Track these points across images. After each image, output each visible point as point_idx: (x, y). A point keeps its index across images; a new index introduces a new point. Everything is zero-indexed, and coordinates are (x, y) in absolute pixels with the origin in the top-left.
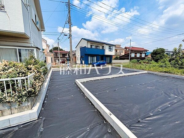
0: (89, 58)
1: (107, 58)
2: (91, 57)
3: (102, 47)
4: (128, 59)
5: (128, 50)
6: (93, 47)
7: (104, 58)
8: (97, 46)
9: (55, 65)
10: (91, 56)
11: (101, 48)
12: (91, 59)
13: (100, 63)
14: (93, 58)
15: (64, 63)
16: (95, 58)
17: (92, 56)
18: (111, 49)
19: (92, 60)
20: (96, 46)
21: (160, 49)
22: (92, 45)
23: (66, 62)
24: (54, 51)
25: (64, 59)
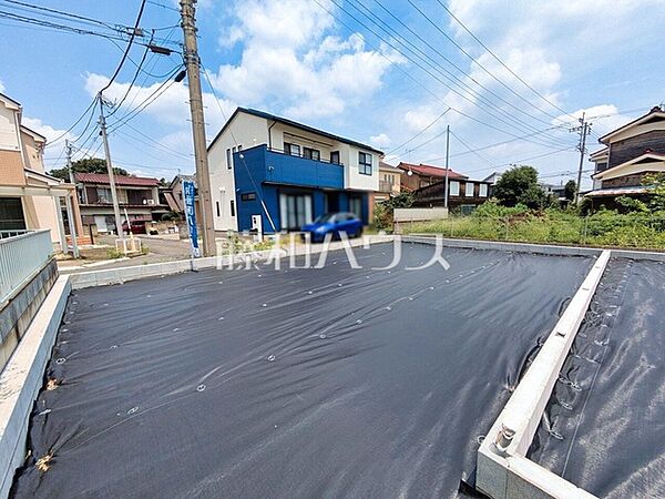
0: (283, 200)
1: (351, 202)
2: (291, 200)
3: (332, 154)
4: (439, 204)
5: (410, 173)
6: (294, 151)
7: (342, 202)
8: (311, 150)
9: (88, 246)
10: (288, 195)
11: (325, 157)
12: (292, 210)
13: (336, 222)
14: (300, 199)
15: (143, 231)
16: (308, 201)
17: (296, 192)
18: (366, 164)
19: (296, 213)
20: (305, 149)
21: (523, 168)
22: (289, 145)
23: (149, 228)
24: (81, 176)
25: (136, 215)
